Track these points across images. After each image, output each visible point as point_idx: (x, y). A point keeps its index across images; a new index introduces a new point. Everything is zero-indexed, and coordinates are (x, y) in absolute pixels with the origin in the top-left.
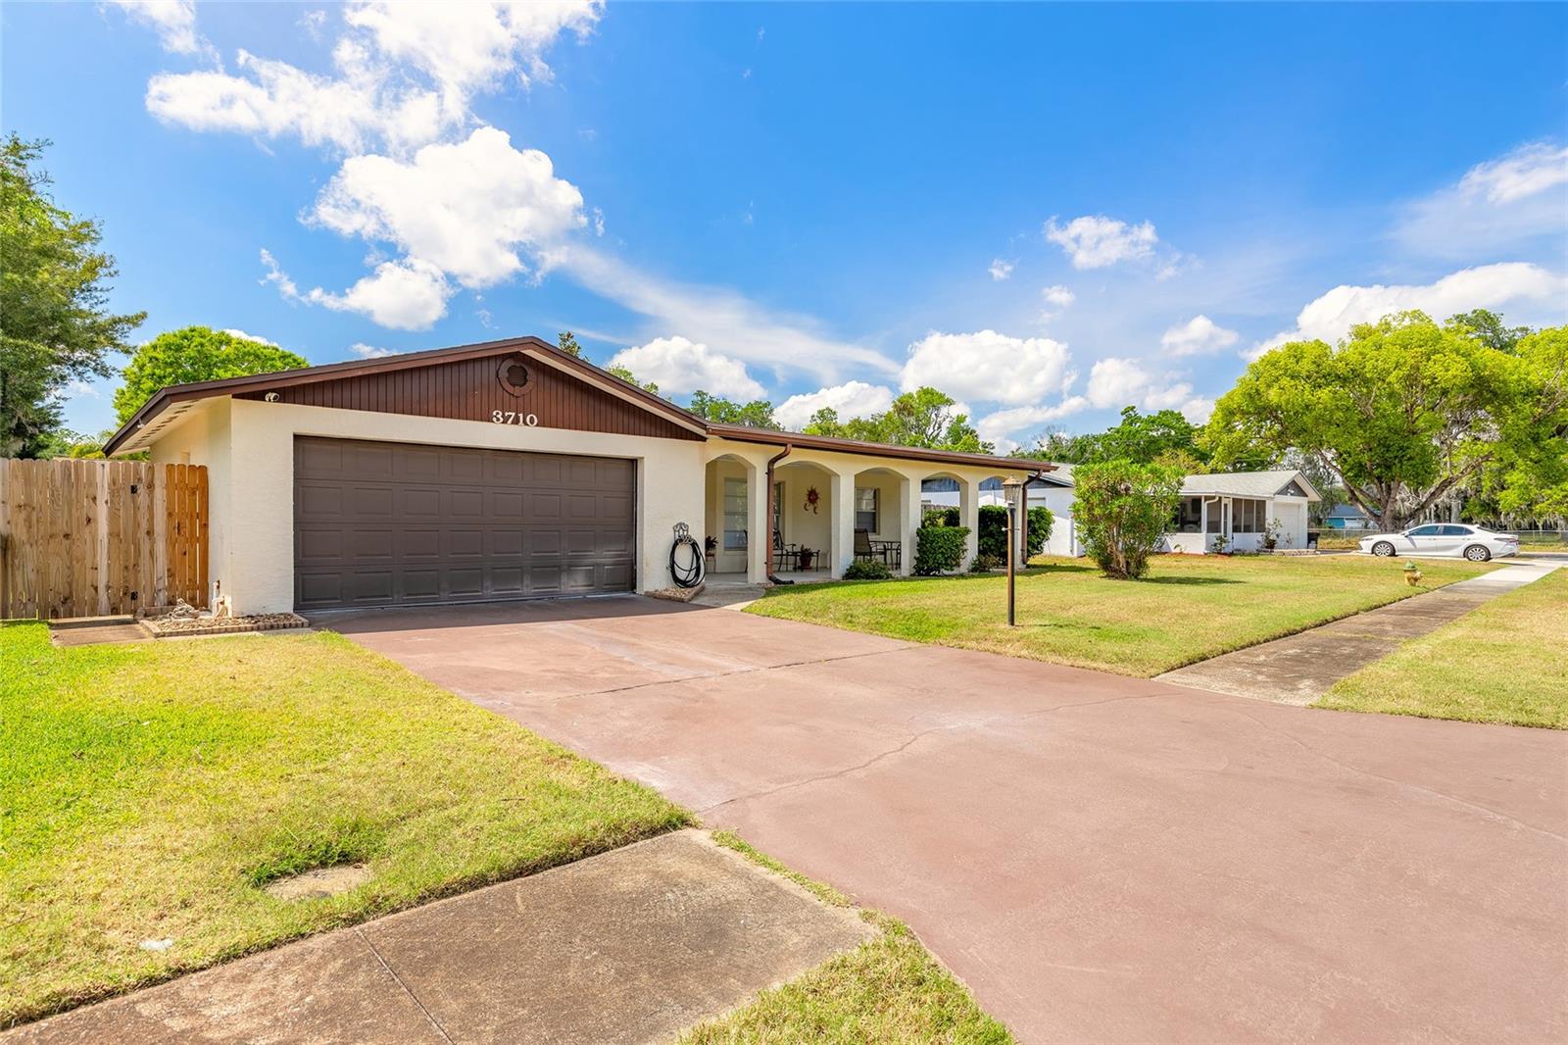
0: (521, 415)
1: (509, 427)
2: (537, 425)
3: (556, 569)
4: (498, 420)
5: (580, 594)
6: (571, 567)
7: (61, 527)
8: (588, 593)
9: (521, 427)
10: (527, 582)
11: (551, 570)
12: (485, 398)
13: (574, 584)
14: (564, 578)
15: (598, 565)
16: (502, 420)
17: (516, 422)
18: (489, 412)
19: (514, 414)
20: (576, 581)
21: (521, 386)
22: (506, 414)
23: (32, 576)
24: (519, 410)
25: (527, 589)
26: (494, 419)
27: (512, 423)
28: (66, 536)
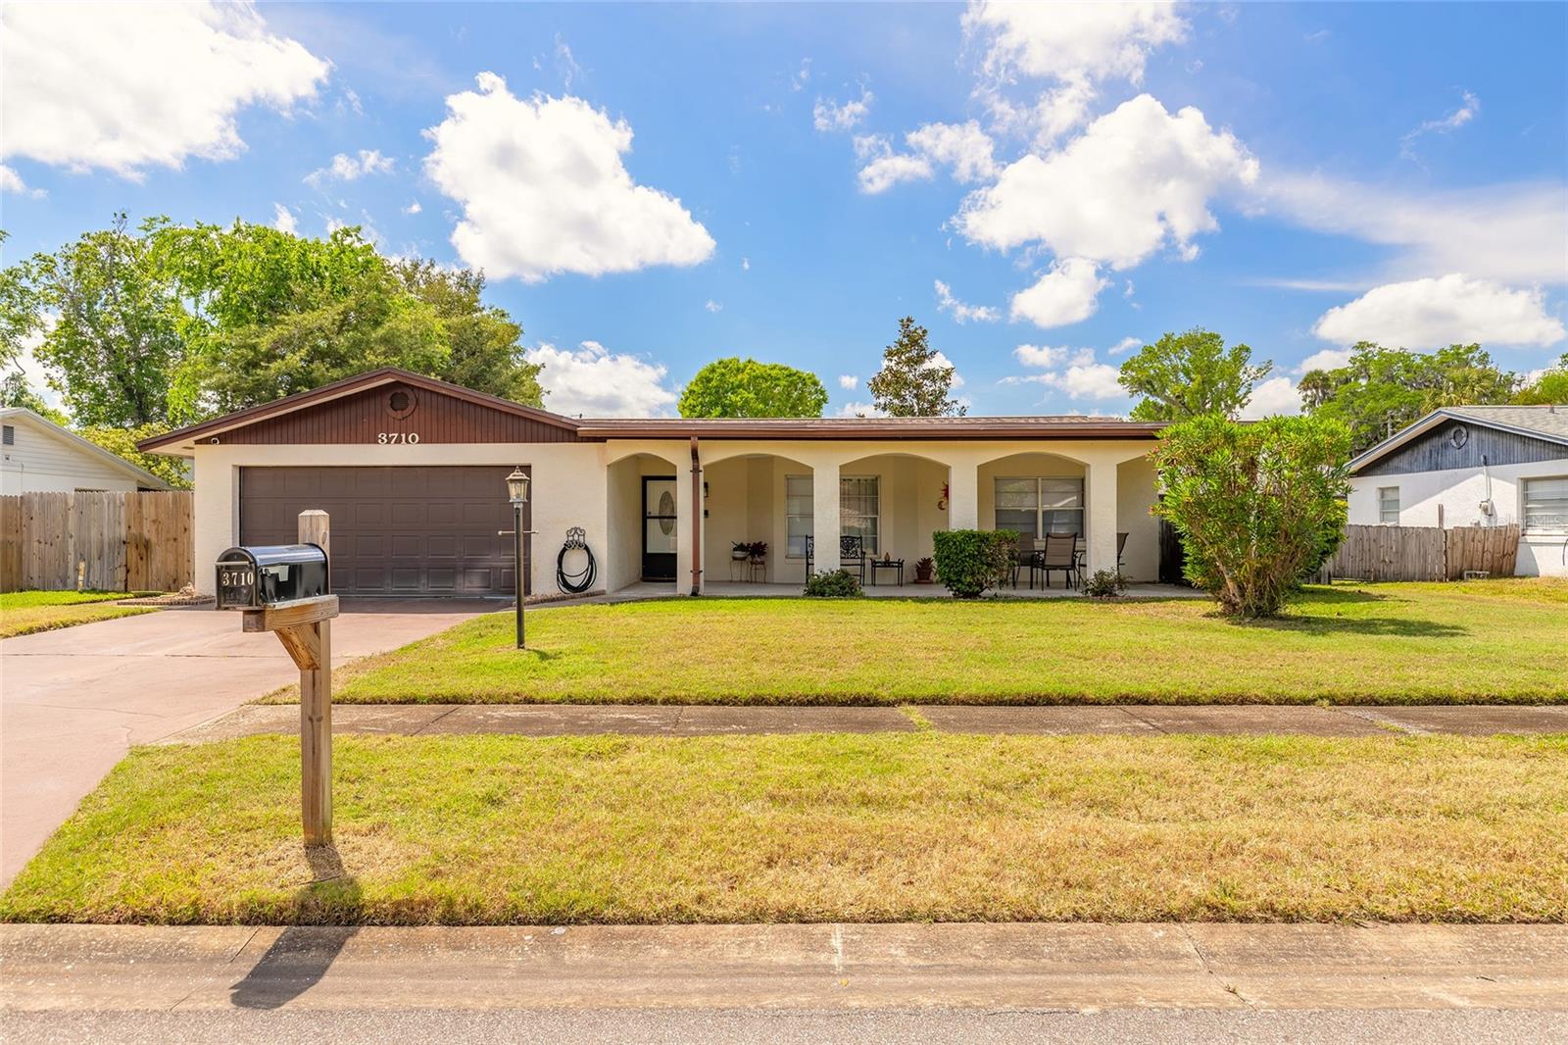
0: (403, 435)
1: (393, 447)
2: (418, 443)
3: (452, 571)
4: (383, 441)
5: (477, 595)
6: (467, 569)
7: (171, 536)
8: (485, 595)
9: (403, 446)
10: (424, 581)
11: (447, 571)
12: (372, 424)
13: (472, 585)
14: (460, 580)
15: (495, 568)
16: (386, 441)
17: (399, 441)
18: (376, 436)
19: (396, 435)
20: (470, 582)
21: (402, 410)
22: (390, 435)
23: (159, 565)
24: (401, 430)
25: (423, 586)
26: (380, 441)
27: (395, 443)
28: (175, 540)
